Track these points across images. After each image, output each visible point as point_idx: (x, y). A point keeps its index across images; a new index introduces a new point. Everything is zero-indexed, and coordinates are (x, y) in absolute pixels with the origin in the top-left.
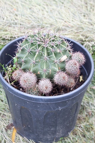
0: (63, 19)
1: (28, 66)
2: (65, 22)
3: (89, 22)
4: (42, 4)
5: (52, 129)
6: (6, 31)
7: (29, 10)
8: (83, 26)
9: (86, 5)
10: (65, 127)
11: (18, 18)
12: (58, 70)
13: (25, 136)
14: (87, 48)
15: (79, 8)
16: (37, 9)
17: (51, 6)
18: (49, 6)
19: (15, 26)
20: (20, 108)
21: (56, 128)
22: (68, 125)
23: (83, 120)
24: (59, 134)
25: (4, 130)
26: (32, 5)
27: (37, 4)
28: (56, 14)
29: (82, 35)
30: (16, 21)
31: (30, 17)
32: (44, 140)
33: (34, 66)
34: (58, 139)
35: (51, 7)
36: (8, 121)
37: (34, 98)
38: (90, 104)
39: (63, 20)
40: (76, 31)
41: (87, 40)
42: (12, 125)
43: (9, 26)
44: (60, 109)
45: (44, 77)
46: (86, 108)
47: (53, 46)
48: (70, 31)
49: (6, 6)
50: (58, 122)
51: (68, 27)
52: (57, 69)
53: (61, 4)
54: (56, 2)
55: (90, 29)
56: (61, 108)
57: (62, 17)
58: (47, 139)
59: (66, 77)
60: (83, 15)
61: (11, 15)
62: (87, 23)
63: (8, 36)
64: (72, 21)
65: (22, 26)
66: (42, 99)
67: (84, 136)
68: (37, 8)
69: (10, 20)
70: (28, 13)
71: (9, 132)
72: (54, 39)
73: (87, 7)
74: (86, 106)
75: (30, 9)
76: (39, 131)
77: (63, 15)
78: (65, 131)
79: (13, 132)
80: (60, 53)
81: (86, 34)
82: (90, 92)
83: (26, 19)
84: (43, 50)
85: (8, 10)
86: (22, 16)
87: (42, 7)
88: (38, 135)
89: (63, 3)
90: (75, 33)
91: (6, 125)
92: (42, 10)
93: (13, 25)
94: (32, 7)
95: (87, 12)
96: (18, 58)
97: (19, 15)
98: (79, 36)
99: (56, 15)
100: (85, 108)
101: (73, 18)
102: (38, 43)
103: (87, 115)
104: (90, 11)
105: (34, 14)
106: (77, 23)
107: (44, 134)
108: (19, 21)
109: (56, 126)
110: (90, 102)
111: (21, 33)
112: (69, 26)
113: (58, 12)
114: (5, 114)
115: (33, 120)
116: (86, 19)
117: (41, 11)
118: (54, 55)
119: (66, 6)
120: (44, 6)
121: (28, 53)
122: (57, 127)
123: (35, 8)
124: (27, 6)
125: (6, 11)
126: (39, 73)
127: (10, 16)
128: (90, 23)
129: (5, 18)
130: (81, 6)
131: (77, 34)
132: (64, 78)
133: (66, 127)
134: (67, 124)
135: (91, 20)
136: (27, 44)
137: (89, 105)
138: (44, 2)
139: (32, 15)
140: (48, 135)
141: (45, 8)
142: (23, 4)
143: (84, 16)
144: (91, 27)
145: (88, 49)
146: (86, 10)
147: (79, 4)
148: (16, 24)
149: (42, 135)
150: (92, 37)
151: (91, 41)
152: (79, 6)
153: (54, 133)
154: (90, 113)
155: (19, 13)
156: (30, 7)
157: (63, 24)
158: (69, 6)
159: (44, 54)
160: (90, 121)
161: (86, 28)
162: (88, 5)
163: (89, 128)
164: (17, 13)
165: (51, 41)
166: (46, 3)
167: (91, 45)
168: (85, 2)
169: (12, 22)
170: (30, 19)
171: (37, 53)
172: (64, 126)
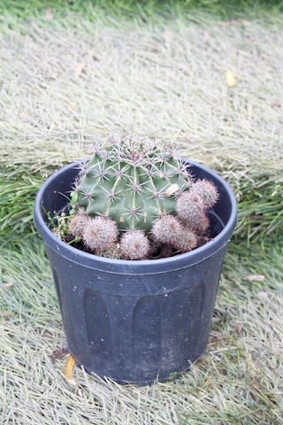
0: (178, 125)
1: (100, 205)
2: (183, 131)
3: (234, 132)
4: (132, 99)
5: (152, 346)
6: (55, 150)
7: (103, 109)
8: (221, 139)
9: (231, 99)
10: (179, 345)
11: (80, 124)
12: (160, 213)
13: (93, 369)
14: (231, 183)
15: (215, 105)
16: (120, 107)
17: (153, 101)
18: (148, 101)
19: (73, 140)
20: (82, 296)
21: (160, 344)
22: (187, 340)
23: (224, 343)
24: (168, 361)
25: (48, 360)
26: (112, 100)
27: (122, 97)
28: (162, 116)
29: (218, 158)
30: (76, 131)
31: (106, 123)
32: (135, 377)
33: (112, 205)
34: (166, 376)
35: (152, 103)
36: (56, 344)
37: (111, 265)
38: (240, 309)
39: (178, 128)
40: (206, 150)
41: (229, 167)
42: (65, 351)
43: (61, 141)
44: (166, 291)
45: (133, 227)
46: (231, 319)
47: (150, 166)
48: (193, 150)
49: (54, 102)
50: (163, 328)
51: (189, 141)
52: (158, 210)
53: (176, 96)
54: (165, 93)
55: (236, 144)
56: (168, 291)
57: (177, 122)
58: (142, 372)
59: (177, 225)
60: (222, 117)
61: (65, 118)
62: (231, 134)
63: (57, 160)
64: (199, 130)
65: (88, 141)
66: (127, 266)
67: (225, 373)
68: (121, 105)
69: (63, 129)
70: (102, 114)
71: (59, 363)
72: (152, 152)
73: (231, 102)
74: (232, 315)
75: (107, 107)
76: (123, 352)
77: (179, 119)
78: (181, 355)
79: (67, 363)
80: (164, 179)
81: (228, 155)
82: (242, 288)
83: (97, 128)
84: (130, 172)
85: (57, 110)
86: (89, 122)
87: (133, 104)
88: (122, 364)
89: (179, 95)
90: (204, 154)
91: (51, 352)
92: (134, 110)
93: (69, 140)
94: (110, 103)
95: (232, 113)
96: (80, 192)
97: (83, 119)
98: (212, 158)
99: (164, 119)
100: (228, 318)
101: (199, 125)
102: (121, 159)
103: (231, 333)
104: (239, 111)
105: (114, 117)
106: (209, 133)
107: (135, 360)
108: (82, 131)
109: (160, 338)
110: (241, 307)
111: (86, 153)
112: (192, 141)
113: (168, 112)
114: (50, 329)
115: (111, 322)
116: (230, 125)
117: (130, 110)
118: (151, 180)
119: (185, 100)
120: (137, 101)
121: (99, 179)
122: (163, 341)
123: (116, 105)
124: (99, 101)
125: (54, 111)
126: (122, 220)
127: (62, 121)
128: (238, 134)
129: (52, 126)
130: (219, 101)
131: (207, 156)
132: (172, 226)
133: (182, 346)
134: (185, 336)
135: (241, 128)
136: (99, 163)
137: (238, 312)
138: (138, 95)
139: (111, 120)
140: (144, 362)
141: (139, 106)
142: (92, 97)
143: (226, 120)
144: (240, 141)
145: (232, 185)
146: (231, 109)
147: (215, 97)
148: (75, 136)
149: (130, 363)
150: (239, 161)
151: (240, 170)
152: (215, 101)
153: (156, 356)
154: (240, 329)
155: (82, 115)
156: (105, 104)
157: (177, 135)
158: (193, 101)
159: (132, 179)
160: (239, 343)
161: (228, 144)
162: (236, 97)
163: (236, 357)
164: (77, 115)
165: (146, 157)
166: (142, 95)
167: (238, 178)
168: (228, 93)
169: (68, 132)
170: (106, 126)
171: (119, 178)
172: (177, 341)
